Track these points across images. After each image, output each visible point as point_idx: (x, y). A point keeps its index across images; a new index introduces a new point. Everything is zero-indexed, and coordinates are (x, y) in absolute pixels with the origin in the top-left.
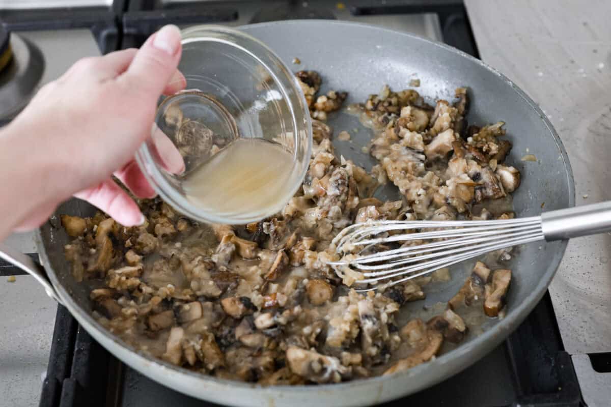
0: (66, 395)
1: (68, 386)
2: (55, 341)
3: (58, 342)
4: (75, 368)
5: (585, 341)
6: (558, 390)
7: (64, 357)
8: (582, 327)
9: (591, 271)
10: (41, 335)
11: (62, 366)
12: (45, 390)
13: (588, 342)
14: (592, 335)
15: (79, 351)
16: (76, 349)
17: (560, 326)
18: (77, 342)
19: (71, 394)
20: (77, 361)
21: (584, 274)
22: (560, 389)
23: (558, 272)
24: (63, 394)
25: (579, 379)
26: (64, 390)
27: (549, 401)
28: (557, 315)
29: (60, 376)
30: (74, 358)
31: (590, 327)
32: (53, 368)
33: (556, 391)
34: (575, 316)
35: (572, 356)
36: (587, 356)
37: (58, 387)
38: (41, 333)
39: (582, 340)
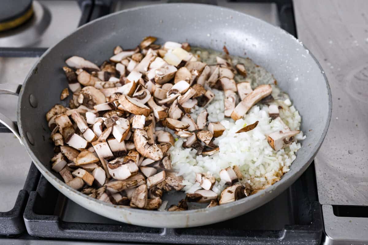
0: (31, 200)
1: (32, 195)
2: (31, 171)
4: (39, 186)
5: (332, 197)
6: (310, 223)
7: (33, 180)
8: (331, 189)
9: (342, 157)
11: (32, 185)
12: (19, 196)
13: (334, 199)
14: (337, 195)
17: (318, 188)
19: (33, 201)
20: (40, 183)
21: (338, 159)
22: (311, 223)
24: (29, 199)
25: (324, 219)
26: (30, 197)
27: (303, 229)
28: (317, 182)
29: (29, 190)
30: (40, 181)
31: (336, 190)
32: (28, 184)
34: (328, 182)
35: (323, 206)
36: (332, 206)
37: (27, 196)
39: (330, 197)
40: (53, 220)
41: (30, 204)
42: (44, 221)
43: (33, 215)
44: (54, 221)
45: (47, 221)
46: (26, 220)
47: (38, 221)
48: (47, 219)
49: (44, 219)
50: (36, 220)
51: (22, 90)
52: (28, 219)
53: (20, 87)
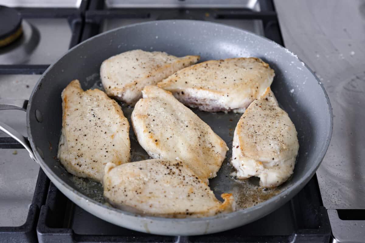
0: (43, 214)
1: (44, 210)
2: (38, 185)
3: (39, 187)
4: (48, 200)
5: (335, 202)
7: (42, 195)
8: (334, 195)
9: (341, 164)
10: (30, 184)
11: (41, 200)
12: (31, 210)
13: (337, 203)
14: (340, 200)
15: (51, 192)
16: (49, 191)
17: (321, 194)
18: (50, 187)
19: (45, 214)
20: (49, 197)
21: (337, 166)
22: (320, 227)
23: (322, 163)
24: (41, 213)
25: (331, 223)
26: (41, 211)
27: (313, 233)
28: (320, 188)
29: (39, 204)
30: (48, 195)
31: (339, 195)
32: (36, 199)
33: (317, 228)
34: (330, 188)
35: (327, 210)
36: (336, 210)
37: (38, 210)
38: (30, 183)
39: (334, 202)
40: (67, 232)
41: (42, 218)
42: (58, 234)
43: (47, 228)
44: (68, 234)
45: (61, 234)
46: (39, 234)
47: (52, 235)
48: (61, 232)
49: (58, 232)
50: (50, 234)
51: (29, 104)
52: (42, 232)
53: (26, 103)
